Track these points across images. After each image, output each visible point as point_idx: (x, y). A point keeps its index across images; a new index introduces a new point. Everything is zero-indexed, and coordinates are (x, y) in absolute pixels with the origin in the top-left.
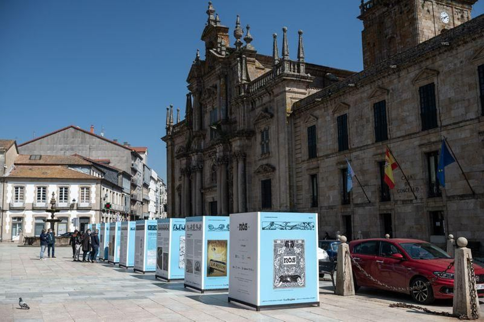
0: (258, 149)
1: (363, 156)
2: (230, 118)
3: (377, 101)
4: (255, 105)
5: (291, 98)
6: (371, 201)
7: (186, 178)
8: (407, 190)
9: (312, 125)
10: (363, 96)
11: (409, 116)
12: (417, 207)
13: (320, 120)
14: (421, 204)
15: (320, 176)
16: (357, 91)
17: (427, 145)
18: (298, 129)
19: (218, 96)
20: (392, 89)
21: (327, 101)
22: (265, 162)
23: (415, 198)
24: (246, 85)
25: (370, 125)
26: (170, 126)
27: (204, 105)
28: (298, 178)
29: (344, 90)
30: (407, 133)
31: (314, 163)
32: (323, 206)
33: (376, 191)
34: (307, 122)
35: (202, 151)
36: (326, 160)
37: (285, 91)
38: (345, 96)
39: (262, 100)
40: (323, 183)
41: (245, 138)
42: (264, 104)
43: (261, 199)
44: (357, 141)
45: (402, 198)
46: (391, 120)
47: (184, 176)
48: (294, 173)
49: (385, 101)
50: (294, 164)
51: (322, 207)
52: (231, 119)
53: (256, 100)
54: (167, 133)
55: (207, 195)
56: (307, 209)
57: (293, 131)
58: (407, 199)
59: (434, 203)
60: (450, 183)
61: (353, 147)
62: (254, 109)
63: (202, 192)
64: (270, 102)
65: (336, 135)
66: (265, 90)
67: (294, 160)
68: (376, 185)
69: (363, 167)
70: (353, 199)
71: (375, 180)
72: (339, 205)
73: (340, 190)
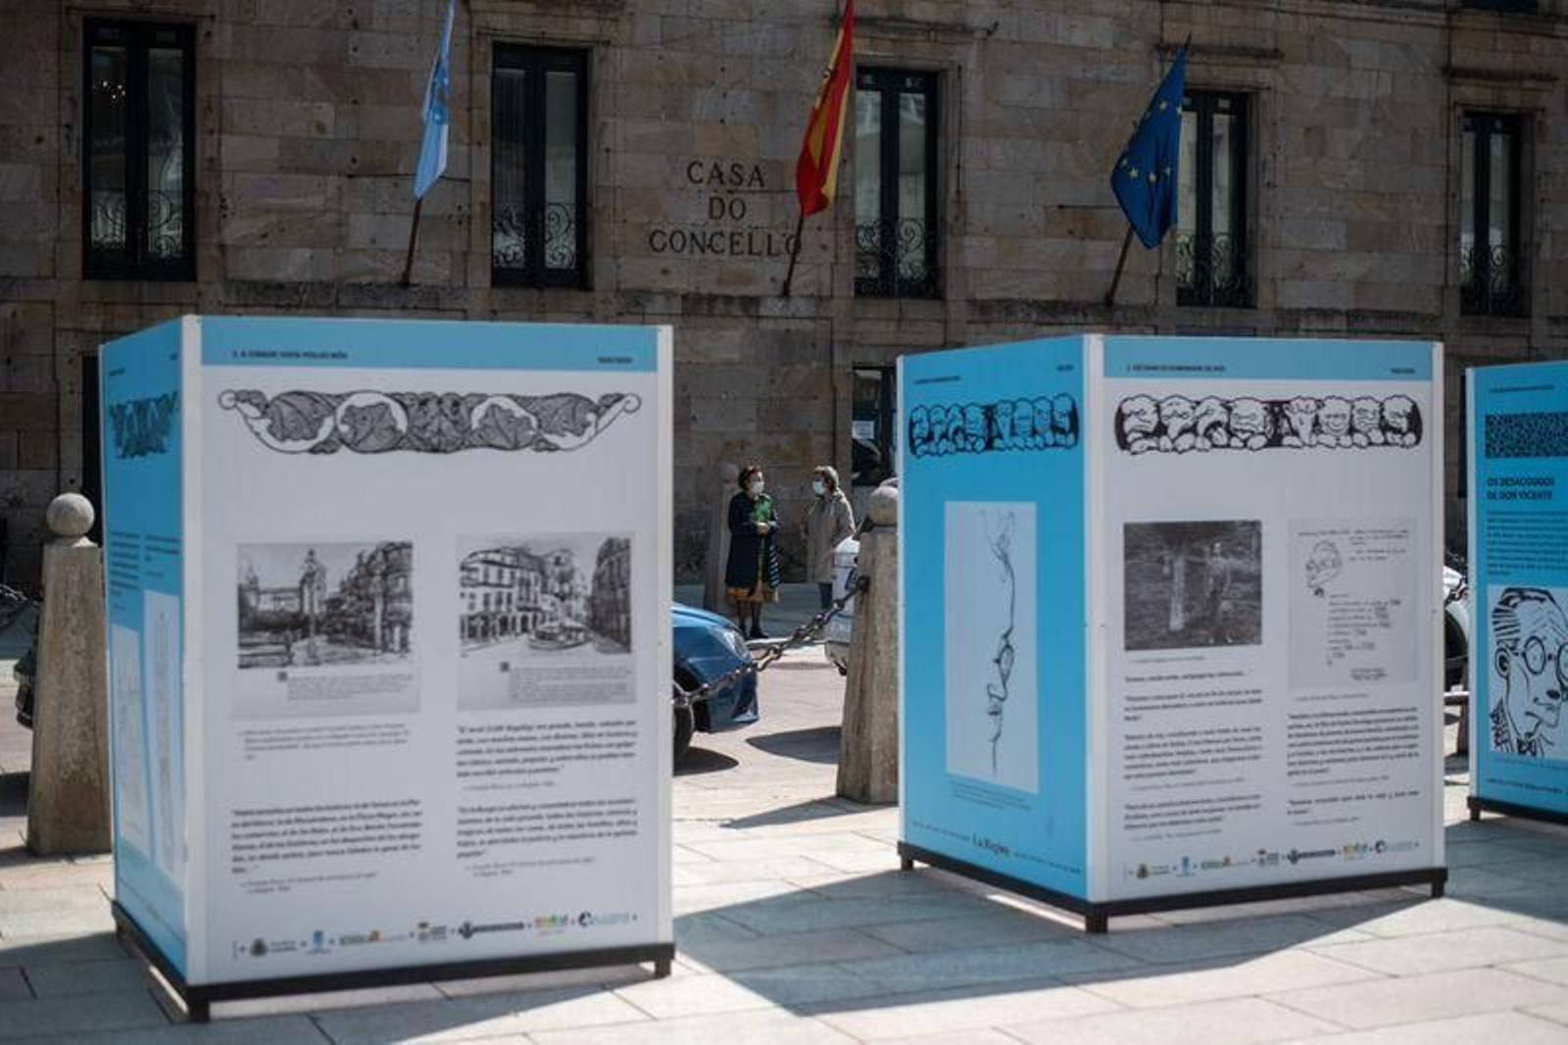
8: (723, 243)
12: (784, 339)
14: (809, 325)
17: (883, 29)
33: (463, 220)
45: (679, 284)
58: (716, 290)
59: (892, 327)
60: (989, 242)
68: (468, 181)
69: (355, 49)
70: (222, 247)
71: (470, 151)
72: (54, 277)
73: (72, 165)
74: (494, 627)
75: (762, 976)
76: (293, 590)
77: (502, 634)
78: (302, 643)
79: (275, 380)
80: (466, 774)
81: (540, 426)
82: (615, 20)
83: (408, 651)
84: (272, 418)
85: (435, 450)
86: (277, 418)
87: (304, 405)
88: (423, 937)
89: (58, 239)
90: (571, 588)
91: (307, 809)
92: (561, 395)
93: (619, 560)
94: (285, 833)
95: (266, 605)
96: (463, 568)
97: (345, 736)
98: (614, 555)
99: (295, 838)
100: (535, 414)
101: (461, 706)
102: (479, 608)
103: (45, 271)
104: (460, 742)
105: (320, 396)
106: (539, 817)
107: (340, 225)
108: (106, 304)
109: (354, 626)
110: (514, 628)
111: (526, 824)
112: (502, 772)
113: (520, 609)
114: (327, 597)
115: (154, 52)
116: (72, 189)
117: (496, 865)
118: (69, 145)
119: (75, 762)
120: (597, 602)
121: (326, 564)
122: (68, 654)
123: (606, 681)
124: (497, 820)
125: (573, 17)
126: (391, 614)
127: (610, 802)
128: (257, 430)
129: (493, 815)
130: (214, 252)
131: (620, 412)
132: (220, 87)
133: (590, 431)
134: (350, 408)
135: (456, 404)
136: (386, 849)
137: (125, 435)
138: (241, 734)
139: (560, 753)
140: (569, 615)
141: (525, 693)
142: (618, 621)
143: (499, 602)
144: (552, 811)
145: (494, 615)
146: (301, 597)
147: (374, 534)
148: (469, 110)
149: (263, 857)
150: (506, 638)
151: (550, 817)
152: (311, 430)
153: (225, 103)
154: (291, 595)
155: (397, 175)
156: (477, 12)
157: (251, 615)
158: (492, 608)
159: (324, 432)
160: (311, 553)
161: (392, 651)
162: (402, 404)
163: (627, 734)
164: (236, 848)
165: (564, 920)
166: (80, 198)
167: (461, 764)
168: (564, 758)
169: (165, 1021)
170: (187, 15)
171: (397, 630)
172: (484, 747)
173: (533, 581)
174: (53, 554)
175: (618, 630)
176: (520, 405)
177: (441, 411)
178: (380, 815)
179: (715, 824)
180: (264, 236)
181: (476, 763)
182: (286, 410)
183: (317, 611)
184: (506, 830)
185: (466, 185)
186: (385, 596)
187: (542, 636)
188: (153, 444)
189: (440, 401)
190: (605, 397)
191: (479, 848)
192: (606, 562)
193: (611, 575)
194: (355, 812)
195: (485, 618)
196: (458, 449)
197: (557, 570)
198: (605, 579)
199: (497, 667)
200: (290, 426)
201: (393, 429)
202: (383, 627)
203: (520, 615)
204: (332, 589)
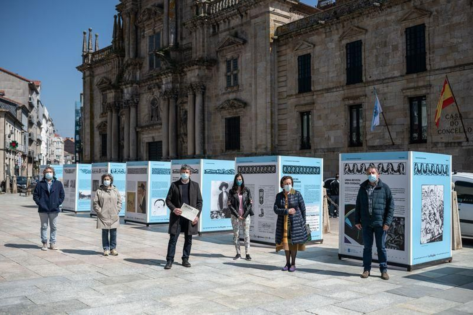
0: (222, 81)
1: (386, 90)
2: (180, 44)
3: (411, 25)
4: (218, 28)
5: (275, 21)
6: (395, 144)
7: (114, 115)
8: (454, 131)
9: (305, 53)
10: (388, 18)
11: (461, 43)
12: (468, 150)
13: (317, 48)
15: (315, 113)
16: (379, 13)
18: (283, 58)
19: (164, 17)
20: (437, 11)
21: (332, 25)
22: (231, 96)
23: (465, 140)
24: (207, 5)
25: (399, 53)
26: (88, 53)
27: (141, 29)
28: (280, 116)
29: (361, 12)
30: (457, 64)
31: (307, 98)
32: (319, 147)
33: (403, 132)
34: (297, 50)
35: (138, 83)
36: (326, 95)
37: (269, 12)
38: (361, 18)
39: (229, 23)
40: (321, 121)
41: (205, 67)
42: (233, 28)
43: (224, 139)
44: (376, 73)
45: (444, 140)
46: (433, 48)
47: (111, 111)
48: (276, 110)
49: (424, 24)
50: (276, 99)
51: (318, 149)
52: (182, 45)
53: (221, 23)
54: (84, 61)
55: (143, 134)
56: (294, 152)
57: (276, 61)
58: (453, 141)
61: (369, 79)
62: (218, 34)
63: (137, 130)
64: (242, 25)
65: (344, 66)
66: (236, 10)
67: (276, 94)
68: (404, 124)
69: (385, 103)
70: (366, 140)
72: (344, 147)
73: (346, 129)
82: (430, 89)
107: (383, 135)
115: (360, 109)
116: (346, 133)
125: (421, 90)
156: (404, 93)
170: (360, 103)
180: (372, 138)
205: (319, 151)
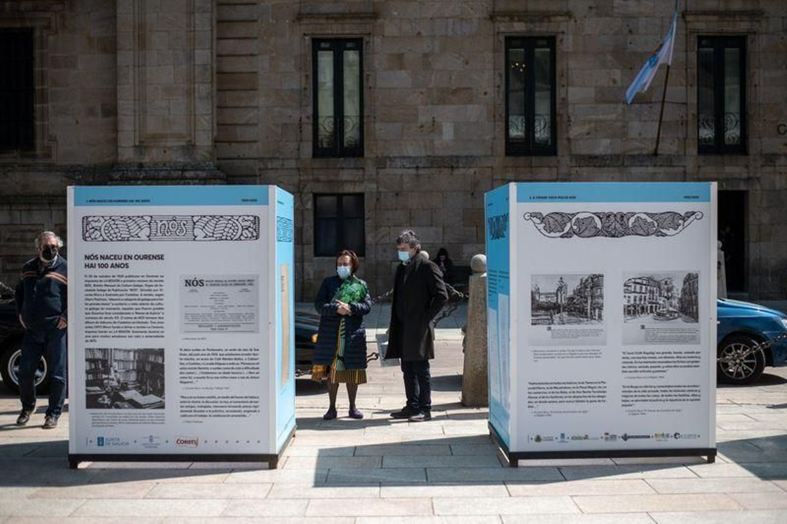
6: (660, 152)
15: (383, 47)
32: (395, 153)
33: (684, 123)
40: (403, 74)
68: (686, 104)
69: (630, 43)
70: (569, 139)
71: (687, 90)
72: (492, 156)
73: (500, 105)
74: (638, 310)
75: (755, 465)
76: (554, 294)
77: (642, 313)
78: (558, 315)
79: (546, 208)
80: (625, 372)
81: (658, 226)
82: (758, 21)
83: (601, 319)
84: (545, 224)
85: (613, 236)
86: (547, 223)
87: (559, 218)
88: (607, 439)
89: (494, 138)
90: (672, 295)
91: (558, 383)
92: (668, 212)
93: (693, 282)
94: (550, 393)
95: (543, 299)
96: (625, 285)
97: (575, 354)
98: (691, 280)
99: (553, 395)
100: (656, 221)
101: (624, 344)
102: (632, 302)
103: (489, 153)
104: (623, 358)
105: (565, 214)
106: (657, 391)
107: (624, 127)
108: (516, 167)
109: (579, 308)
110: (647, 311)
111: (651, 394)
112: (641, 371)
113: (649, 303)
114: (568, 297)
115: (537, 50)
116: (500, 115)
117: (638, 411)
118: (499, 95)
119: (480, 367)
120: (683, 300)
121: (568, 283)
122: (478, 322)
123: (687, 334)
124: (639, 391)
125: (737, 21)
126: (594, 304)
127: (689, 386)
128: (539, 228)
129: (637, 390)
130: (565, 142)
131: (694, 219)
132: (567, 64)
133: (680, 228)
134: (578, 218)
135: (622, 217)
136: (591, 401)
137: (493, 230)
138: (532, 351)
139: (667, 364)
140: (671, 306)
141: (651, 338)
142: (693, 308)
143: (641, 300)
144: (663, 389)
145: (638, 305)
146: (557, 296)
147: (587, 271)
148: (686, 69)
149: (540, 402)
150: (643, 315)
151: (662, 391)
152: (562, 228)
153: (570, 73)
154: (553, 295)
155: (651, 102)
156: (689, 22)
157: (536, 304)
158: (638, 302)
159: (567, 229)
160: (561, 278)
161: (595, 319)
162: (599, 217)
163: (696, 357)
164: (529, 397)
165: (668, 435)
166: (504, 119)
167: (624, 367)
168: (668, 367)
169: (500, 466)
170: (552, 32)
171: (597, 311)
172: (633, 360)
173: (655, 291)
174: (473, 279)
175: (693, 313)
176: (649, 217)
177: (616, 220)
178: (589, 387)
179: (764, 407)
180: (588, 134)
181: (630, 367)
182: (551, 220)
183: (563, 302)
184: (643, 396)
185: (685, 106)
186: (592, 297)
187: (659, 314)
188: (501, 235)
189: (615, 216)
190: (687, 213)
191: (631, 403)
192: (687, 283)
193: (690, 290)
194: (579, 385)
195: (634, 306)
196: (623, 236)
197: (666, 287)
198: (687, 291)
199: (639, 328)
200: (553, 227)
201: (596, 227)
202: (591, 310)
203: (650, 305)
204: (570, 293)
205: (399, 163)
